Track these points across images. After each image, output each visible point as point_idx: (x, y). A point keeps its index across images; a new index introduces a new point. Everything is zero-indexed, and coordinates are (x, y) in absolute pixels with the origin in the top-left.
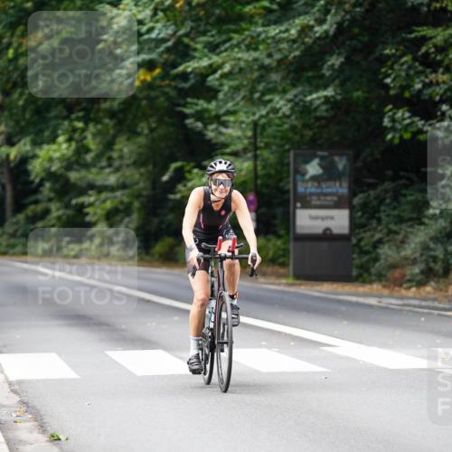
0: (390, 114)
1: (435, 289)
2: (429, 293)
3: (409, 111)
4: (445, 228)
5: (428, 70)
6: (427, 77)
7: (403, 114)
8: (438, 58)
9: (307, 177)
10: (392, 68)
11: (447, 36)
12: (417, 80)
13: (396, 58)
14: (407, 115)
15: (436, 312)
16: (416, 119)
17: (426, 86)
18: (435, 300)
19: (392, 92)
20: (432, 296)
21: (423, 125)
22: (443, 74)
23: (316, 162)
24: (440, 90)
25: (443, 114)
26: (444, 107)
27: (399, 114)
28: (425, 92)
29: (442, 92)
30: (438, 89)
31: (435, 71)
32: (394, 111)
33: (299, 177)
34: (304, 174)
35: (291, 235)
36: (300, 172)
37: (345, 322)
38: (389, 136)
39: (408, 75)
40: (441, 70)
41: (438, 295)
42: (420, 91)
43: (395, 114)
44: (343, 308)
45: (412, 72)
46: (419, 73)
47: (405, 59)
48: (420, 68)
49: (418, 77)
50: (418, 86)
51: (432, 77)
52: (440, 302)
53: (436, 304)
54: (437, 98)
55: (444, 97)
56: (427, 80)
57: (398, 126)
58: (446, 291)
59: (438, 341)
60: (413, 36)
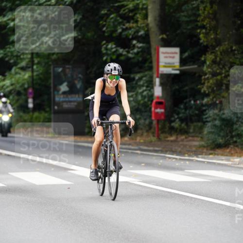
0: (105, 46)
1: (130, 139)
2: (126, 141)
3: (115, 44)
4: (135, 106)
5: (125, 21)
6: (124, 25)
7: (112, 46)
8: (130, 14)
9: (61, 92)
10: (105, 21)
11: (135, 4)
12: (119, 27)
13: (107, 15)
14: (114, 46)
15: (130, 151)
16: (118, 48)
17: (124, 30)
18: (129, 144)
19: (106, 34)
20: (128, 142)
21: (123, 51)
22: (133, 23)
23: (65, 84)
24: (131, 32)
25: (134, 46)
26: (134, 42)
27: (109, 46)
28: (124, 33)
29: (133, 33)
30: (130, 32)
31: (129, 22)
32: (107, 44)
33: (56, 93)
34: (59, 90)
35: (52, 111)
36: (56, 89)
37: (82, 157)
38: (105, 58)
39: (114, 24)
40: (132, 21)
41: (131, 142)
42: (121, 33)
43: (107, 45)
44: (80, 150)
45: (116, 23)
46: (120, 23)
47: (112, 16)
48: (120, 20)
49: (119, 26)
50: (120, 31)
51: (127, 25)
52: (132, 145)
53: (130, 147)
54: (131, 37)
55: (134, 36)
56: (124, 27)
57: (109, 52)
58: (136, 140)
59: (131, 167)
60: (117, 5)
